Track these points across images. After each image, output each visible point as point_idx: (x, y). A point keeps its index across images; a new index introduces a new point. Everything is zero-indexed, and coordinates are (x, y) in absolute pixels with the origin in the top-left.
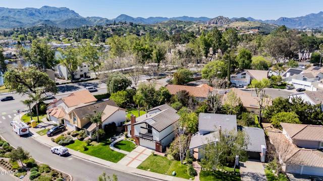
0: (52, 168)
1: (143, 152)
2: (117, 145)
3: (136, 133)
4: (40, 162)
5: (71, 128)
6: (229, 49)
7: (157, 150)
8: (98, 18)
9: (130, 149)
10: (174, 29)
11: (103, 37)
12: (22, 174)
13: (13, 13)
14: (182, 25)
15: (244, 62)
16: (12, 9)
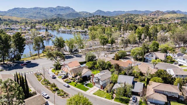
0: (64, 91)
1: (96, 88)
2: (86, 85)
3: (94, 81)
4: (60, 88)
5: (70, 77)
6: (152, 37)
7: (101, 88)
8: (85, 12)
9: (91, 87)
10: (128, 19)
11: (87, 25)
12: (54, 92)
13: (42, 10)
14: (132, 17)
15: (154, 48)
16: (42, 8)
